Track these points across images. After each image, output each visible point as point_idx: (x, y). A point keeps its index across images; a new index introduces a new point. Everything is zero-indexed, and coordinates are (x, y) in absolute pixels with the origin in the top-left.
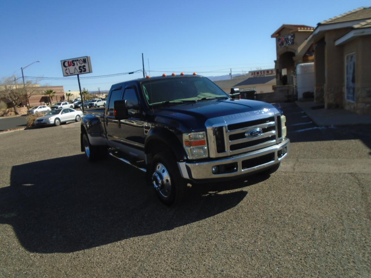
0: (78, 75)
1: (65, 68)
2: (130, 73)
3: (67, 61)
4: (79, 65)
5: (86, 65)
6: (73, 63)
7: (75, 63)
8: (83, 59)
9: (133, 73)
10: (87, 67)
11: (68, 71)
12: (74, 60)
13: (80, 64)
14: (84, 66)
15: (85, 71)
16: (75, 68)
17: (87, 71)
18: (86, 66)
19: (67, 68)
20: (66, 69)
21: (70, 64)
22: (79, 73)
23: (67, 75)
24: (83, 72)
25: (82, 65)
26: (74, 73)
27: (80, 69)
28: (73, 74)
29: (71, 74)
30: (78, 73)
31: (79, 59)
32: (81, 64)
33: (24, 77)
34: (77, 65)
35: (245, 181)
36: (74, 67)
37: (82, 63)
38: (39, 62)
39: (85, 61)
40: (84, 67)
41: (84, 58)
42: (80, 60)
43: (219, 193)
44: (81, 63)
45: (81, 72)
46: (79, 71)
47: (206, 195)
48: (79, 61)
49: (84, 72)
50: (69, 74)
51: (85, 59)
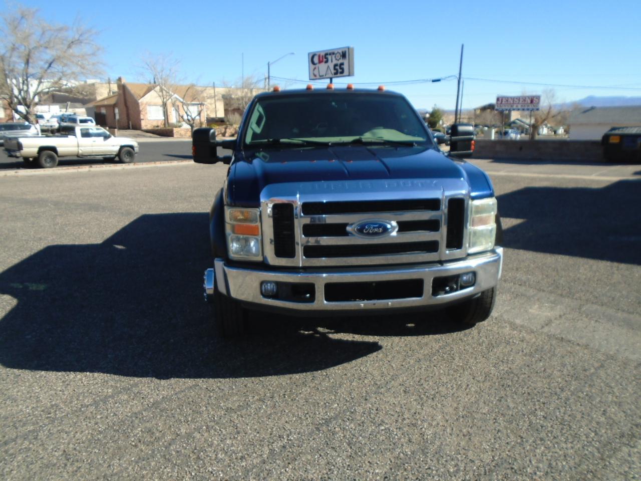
0: (331, 79)
1: (313, 67)
2: (434, 81)
3: (318, 54)
4: (335, 62)
5: (346, 62)
6: (326, 58)
7: (329, 57)
8: (343, 52)
9: (438, 80)
10: (346, 67)
11: (316, 72)
12: (329, 52)
13: (336, 59)
14: (342, 64)
15: (342, 72)
16: (328, 67)
17: (346, 72)
18: (345, 64)
19: (317, 66)
20: (315, 68)
21: (321, 59)
22: (334, 76)
23: (314, 78)
24: (339, 75)
25: (339, 62)
26: (326, 75)
27: (335, 69)
28: (324, 77)
29: (320, 76)
30: (331, 76)
31: (336, 52)
32: (338, 60)
33: (270, 77)
34: (332, 61)
35: (409, 325)
36: (327, 65)
37: (340, 59)
38: (293, 54)
39: (344, 55)
40: (342, 66)
41: (344, 50)
42: (338, 53)
43: (331, 336)
44: (338, 58)
45: (336, 74)
46: (333, 71)
47: (306, 333)
48: (336, 54)
49: (341, 75)
50: (318, 77)
51: (345, 52)
